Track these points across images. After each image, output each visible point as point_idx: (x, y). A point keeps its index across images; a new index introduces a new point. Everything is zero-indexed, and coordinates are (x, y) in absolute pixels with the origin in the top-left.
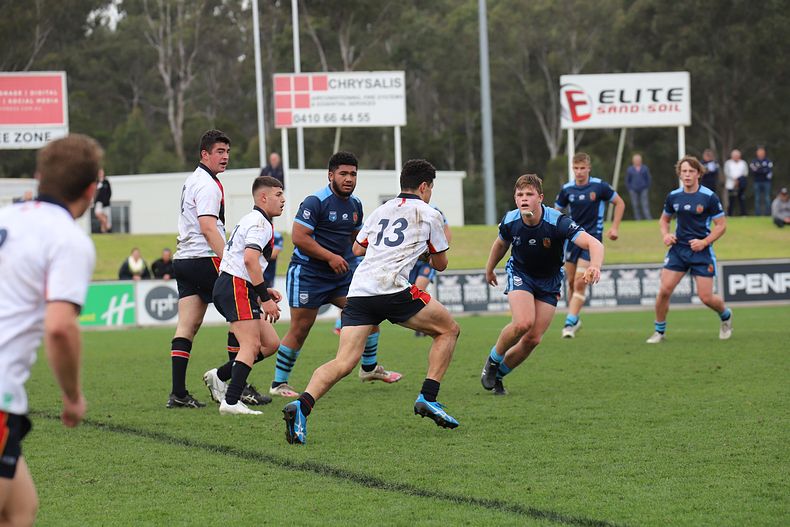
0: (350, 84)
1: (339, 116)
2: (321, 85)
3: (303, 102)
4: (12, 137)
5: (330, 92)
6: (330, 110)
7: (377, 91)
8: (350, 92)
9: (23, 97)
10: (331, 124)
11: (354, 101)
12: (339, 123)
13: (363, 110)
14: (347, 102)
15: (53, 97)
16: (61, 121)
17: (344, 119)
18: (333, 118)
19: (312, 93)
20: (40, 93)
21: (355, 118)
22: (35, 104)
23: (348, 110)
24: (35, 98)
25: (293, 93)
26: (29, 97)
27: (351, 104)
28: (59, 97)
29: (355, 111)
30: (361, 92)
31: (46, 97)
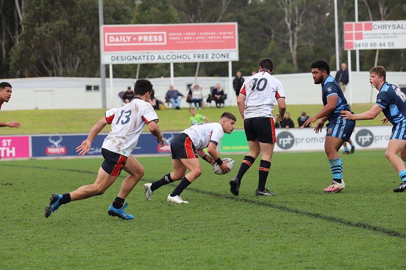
0: (384, 27)
1: (378, 44)
2: (369, 28)
3: (359, 37)
4: (210, 56)
5: (373, 31)
6: (373, 41)
7: (398, 31)
8: (384, 31)
9: (216, 35)
10: (374, 48)
11: (386, 35)
12: (378, 47)
13: (391, 40)
14: (383, 36)
15: (230, 35)
16: (235, 48)
17: (380, 45)
18: (375, 45)
19: (364, 32)
20: (224, 33)
21: (386, 44)
22: (222, 39)
23: (382, 41)
24: (222, 36)
25: (354, 32)
26: (219, 35)
27: (384, 37)
28: (234, 35)
29: (386, 41)
30: (390, 31)
31: (227, 35)
